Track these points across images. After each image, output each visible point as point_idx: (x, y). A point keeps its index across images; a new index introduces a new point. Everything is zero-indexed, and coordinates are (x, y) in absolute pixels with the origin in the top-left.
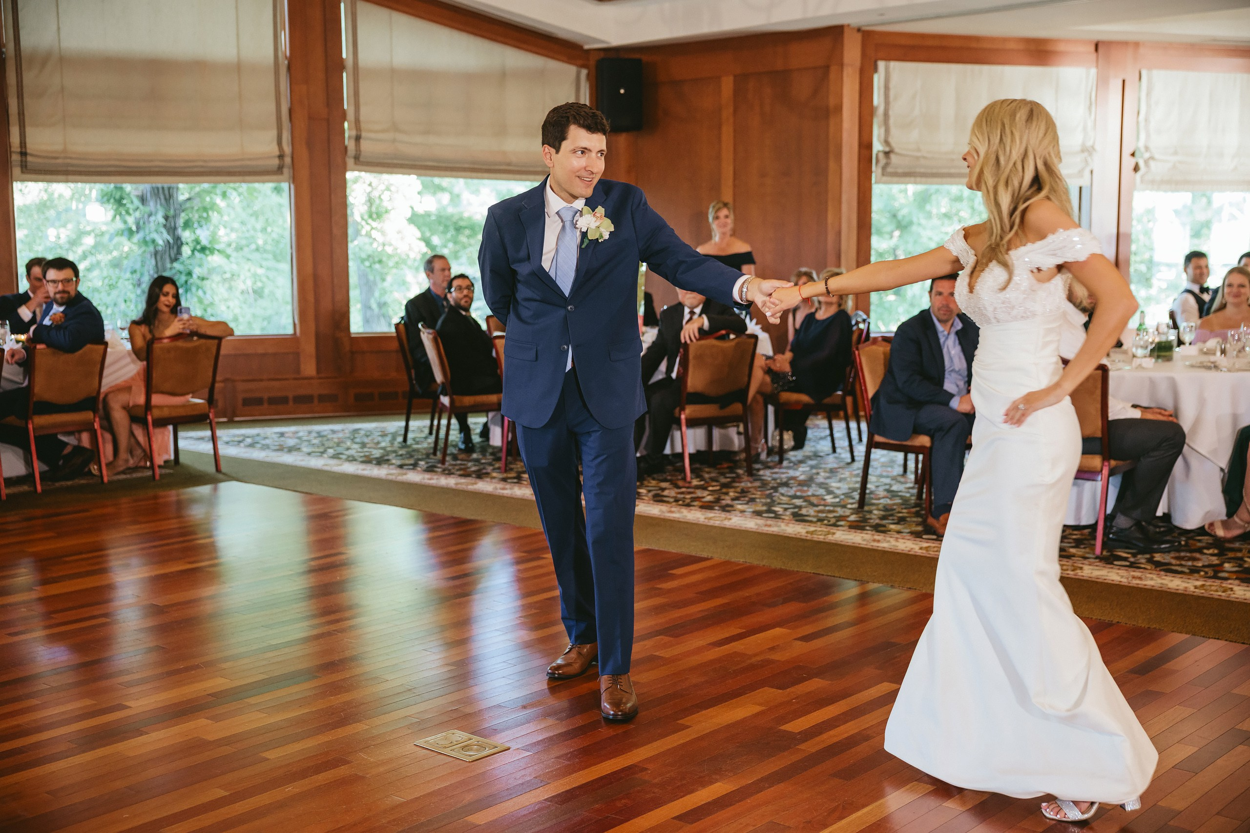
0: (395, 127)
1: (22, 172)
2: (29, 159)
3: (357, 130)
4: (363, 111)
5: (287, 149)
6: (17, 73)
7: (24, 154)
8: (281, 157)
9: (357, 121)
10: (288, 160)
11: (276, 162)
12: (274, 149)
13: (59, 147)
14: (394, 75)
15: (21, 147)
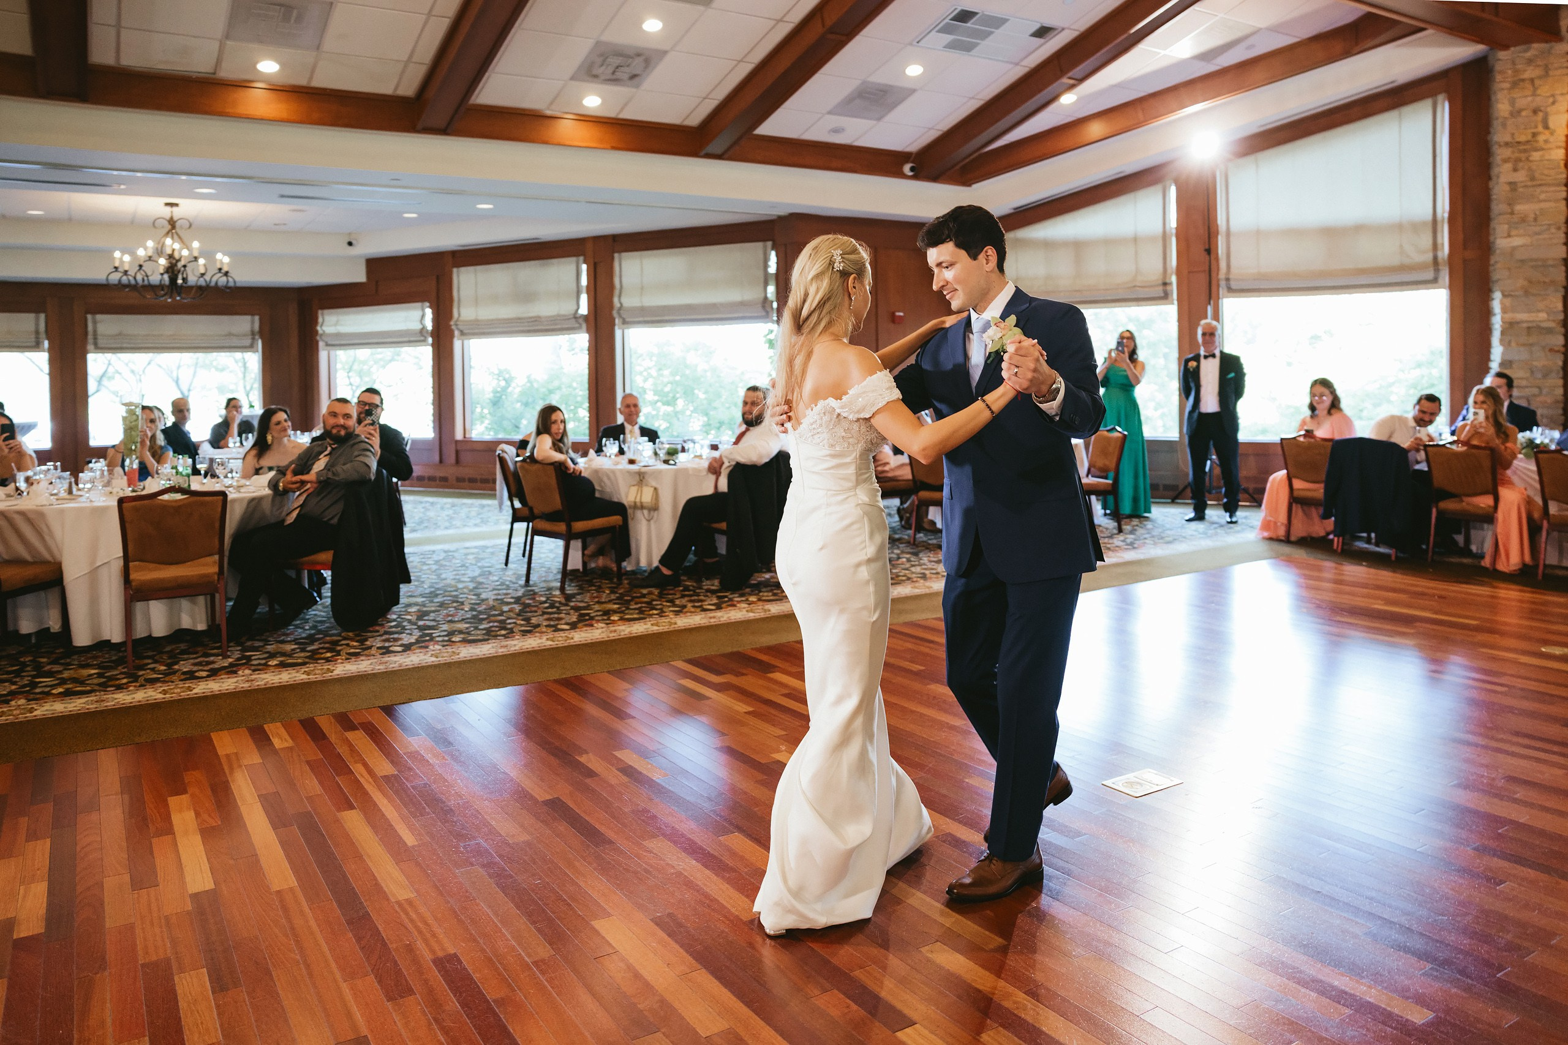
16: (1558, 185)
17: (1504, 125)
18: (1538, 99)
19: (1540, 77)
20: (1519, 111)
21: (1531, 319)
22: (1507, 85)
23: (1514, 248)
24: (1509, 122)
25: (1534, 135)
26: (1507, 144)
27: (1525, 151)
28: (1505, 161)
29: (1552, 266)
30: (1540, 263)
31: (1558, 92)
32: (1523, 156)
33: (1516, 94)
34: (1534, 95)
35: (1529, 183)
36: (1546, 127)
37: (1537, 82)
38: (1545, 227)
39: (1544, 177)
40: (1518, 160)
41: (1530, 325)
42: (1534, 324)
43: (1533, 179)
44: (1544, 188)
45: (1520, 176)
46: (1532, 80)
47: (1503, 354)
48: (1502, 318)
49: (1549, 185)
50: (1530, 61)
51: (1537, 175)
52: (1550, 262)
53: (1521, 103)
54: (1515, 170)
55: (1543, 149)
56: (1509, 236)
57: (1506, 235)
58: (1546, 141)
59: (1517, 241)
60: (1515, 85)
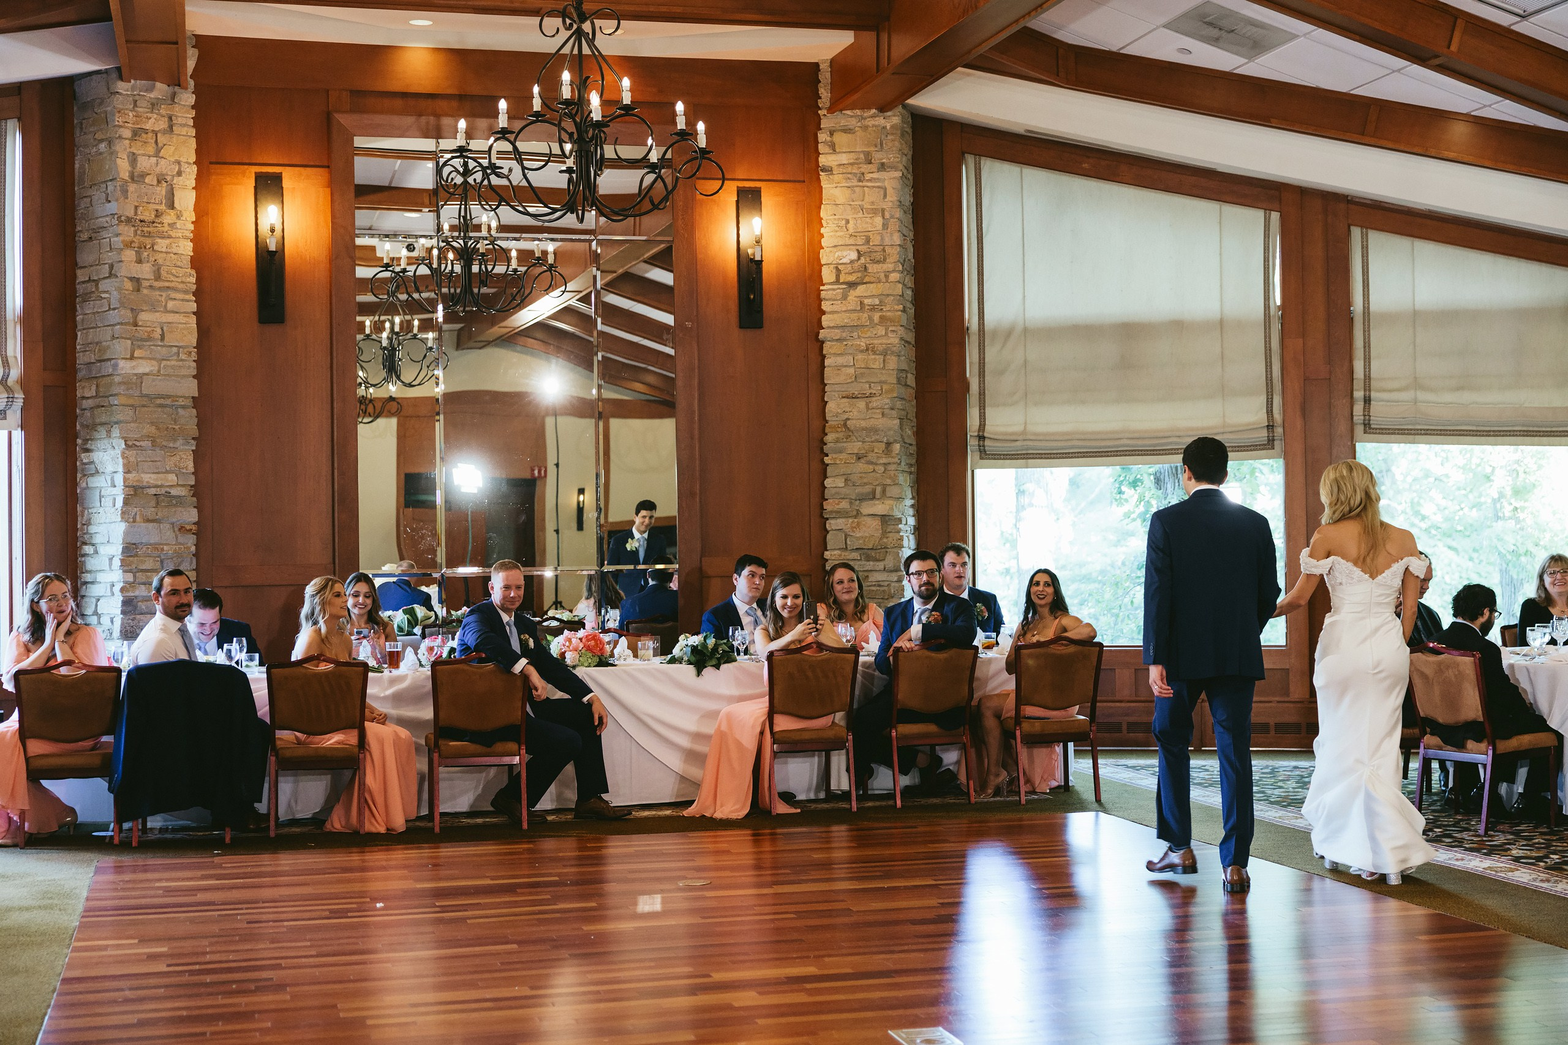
0: (1417, 384)
1: (981, 458)
2: (987, 443)
3: (1365, 390)
4: (1375, 365)
5: (1278, 416)
6: (980, 349)
7: (981, 438)
8: (1270, 427)
9: (1367, 378)
10: (1279, 431)
11: (1264, 433)
12: (1262, 417)
13: (1019, 428)
14: (1416, 318)
15: (979, 431)
16: (186, 292)
17: (125, 192)
18: (162, 162)
19: (164, 132)
20: (143, 175)
21: (159, 483)
22: (127, 133)
23: (141, 377)
24: (132, 187)
25: (158, 214)
26: (129, 220)
27: (149, 235)
28: (129, 245)
29: (183, 407)
30: (168, 402)
31: (183, 159)
32: (148, 242)
33: (137, 149)
34: (157, 154)
35: (157, 284)
36: (172, 206)
37: (161, 139)
38: (175, 350)
39: (172, 278)
40: (142, 247)
41: (158, 491)
42: (163, 492)
43: (158, 277)
44: (173, 295)
45: (145, 271)
46: (156, 133)
47: (126, 534)
48: (125, 480)
49: (175, 289)
50: (154, 105)
51: (163, 273)
52: (181, 402)
53: (144, 163)
54: (139, 261)
55: (170, 237)
56: (132, 358)
57: (128, 356)
58: (172, 225)
59: (144, 367)
60: (136, 133)
